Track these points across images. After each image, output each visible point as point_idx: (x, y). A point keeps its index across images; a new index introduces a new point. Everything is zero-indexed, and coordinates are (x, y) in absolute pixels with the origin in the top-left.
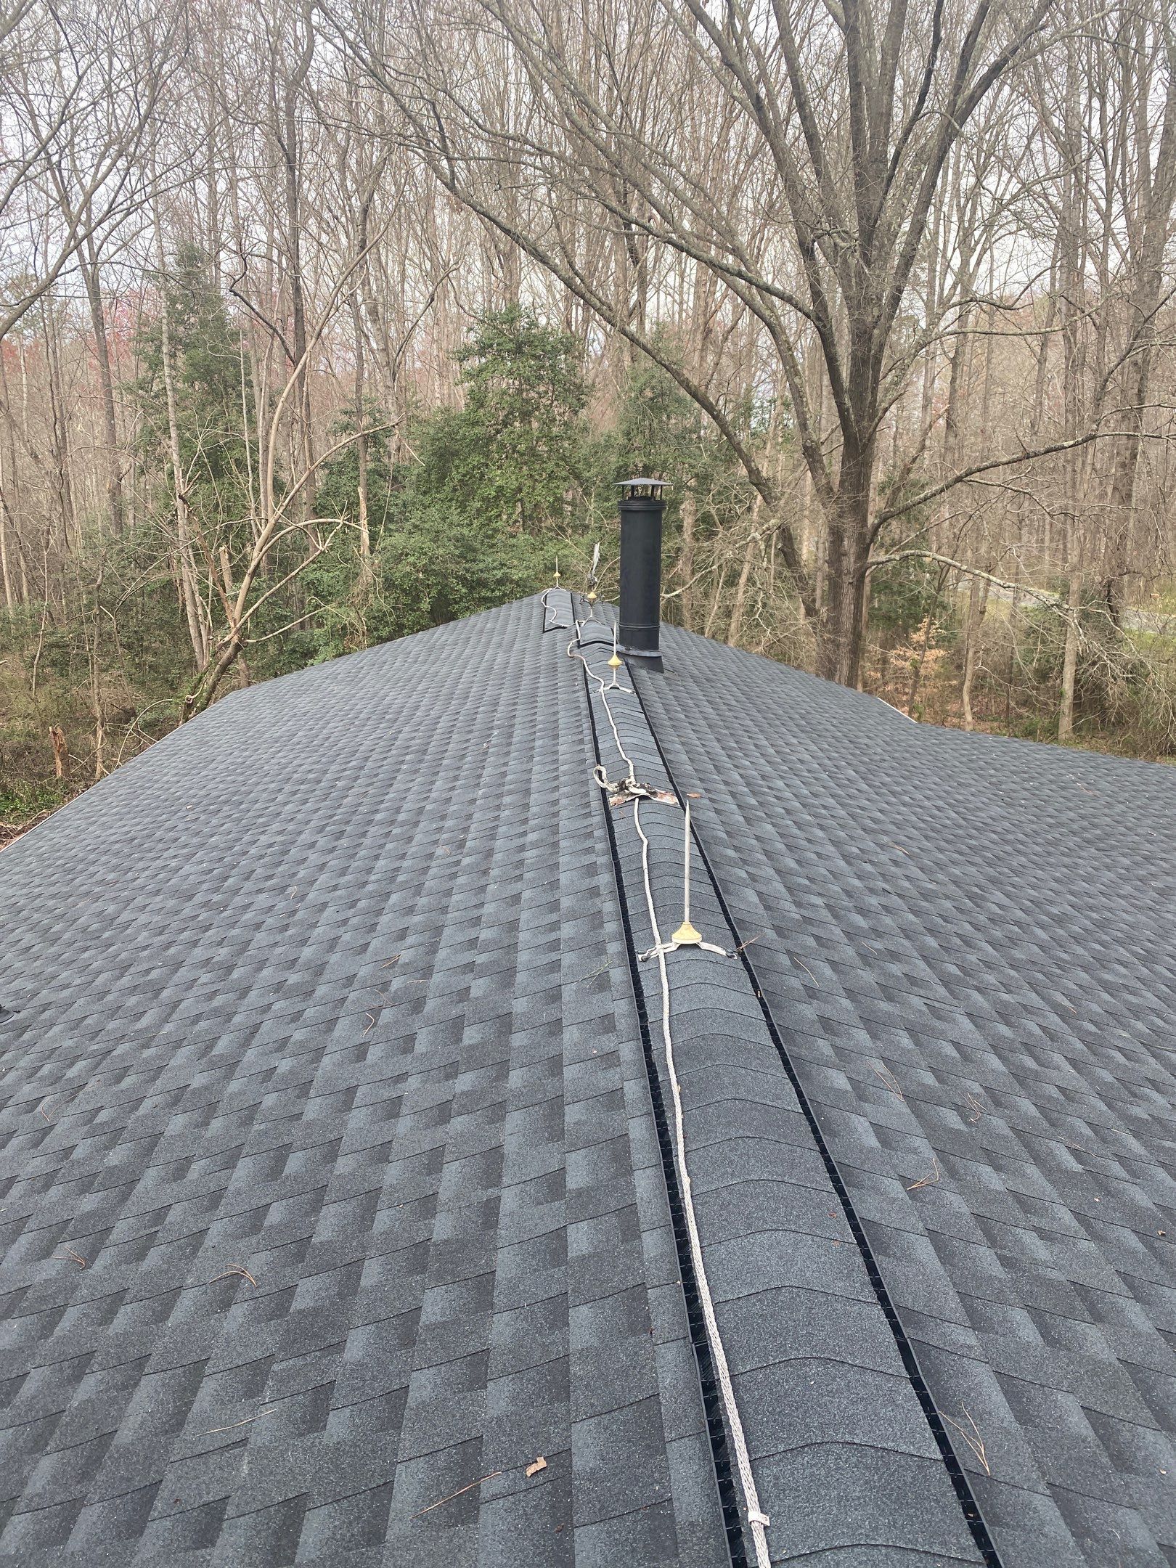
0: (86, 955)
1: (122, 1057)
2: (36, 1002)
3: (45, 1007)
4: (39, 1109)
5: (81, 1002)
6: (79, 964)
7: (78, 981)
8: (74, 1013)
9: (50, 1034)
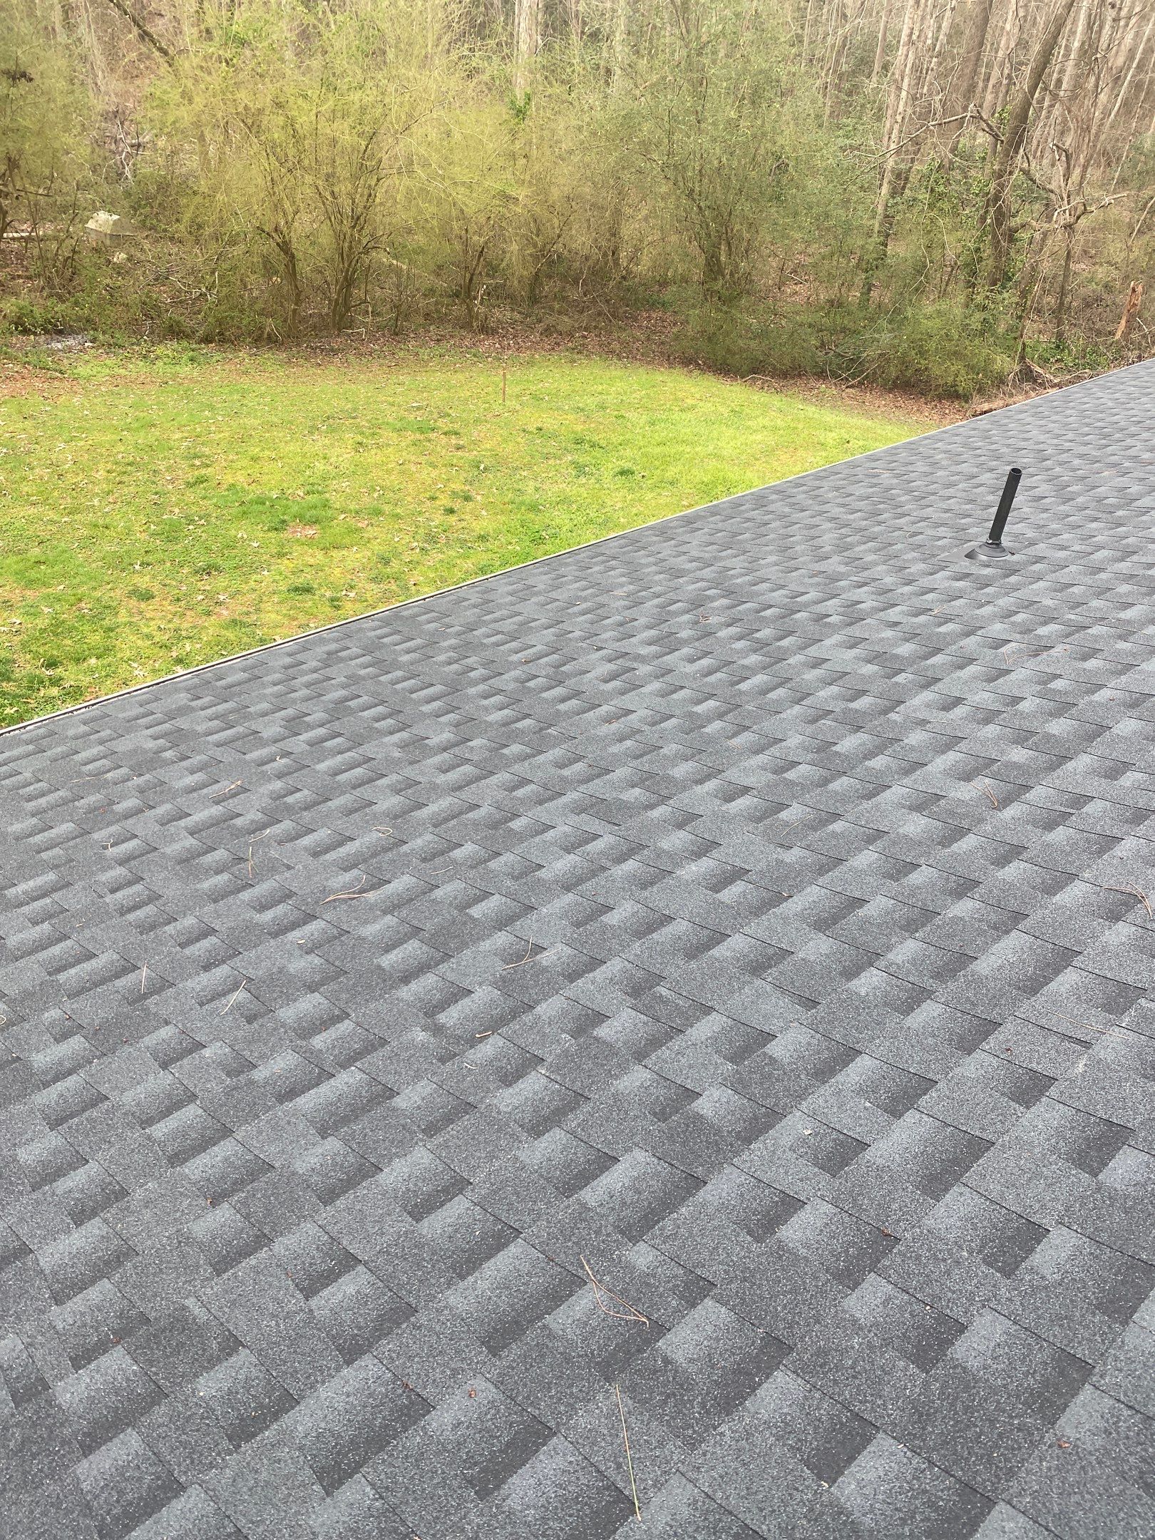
0: (1094, 525)
1: (1096, 638)
2: (1032, 551)
3: (1039, 559)
4: (1003, 650)
5: (1073, 568)
6: (1085, 531)
7: (1077, 548)
8: (1064, 576)
9: (1034, 586)
